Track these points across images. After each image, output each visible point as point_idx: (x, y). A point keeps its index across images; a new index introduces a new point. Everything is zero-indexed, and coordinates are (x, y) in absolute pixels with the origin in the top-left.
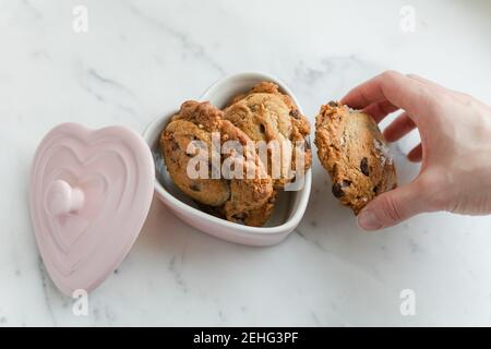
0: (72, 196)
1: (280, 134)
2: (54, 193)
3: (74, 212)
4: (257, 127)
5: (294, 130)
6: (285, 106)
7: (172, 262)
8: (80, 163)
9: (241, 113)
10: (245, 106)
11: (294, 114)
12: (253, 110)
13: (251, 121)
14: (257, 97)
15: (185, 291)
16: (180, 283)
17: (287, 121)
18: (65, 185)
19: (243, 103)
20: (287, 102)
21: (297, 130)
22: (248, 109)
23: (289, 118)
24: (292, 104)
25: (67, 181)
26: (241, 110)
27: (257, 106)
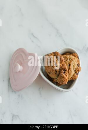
0: (20, 68)
1: (73, 69)
2: (16, 66)
3: (20, 72)
4: (68, 65)
6: (77, 62)
7: (40, 88)
8: (24, 60)
9: (67, 59)
10: (68, 58)
11: (78, 65)
12: (69, 60)
13: (67, 62)
14: (72, 57)
15: (41, 96)
16: (40, 94)
17: (76, 66)
18: (19, 65)
19: (68, 56)
20: (78, 61)
21: (77, 69)
22: (68, 59)
23: (77, 66)
24: (79, 63)
25: (19, 64)
26: (67, 58)
27: (71, 59)
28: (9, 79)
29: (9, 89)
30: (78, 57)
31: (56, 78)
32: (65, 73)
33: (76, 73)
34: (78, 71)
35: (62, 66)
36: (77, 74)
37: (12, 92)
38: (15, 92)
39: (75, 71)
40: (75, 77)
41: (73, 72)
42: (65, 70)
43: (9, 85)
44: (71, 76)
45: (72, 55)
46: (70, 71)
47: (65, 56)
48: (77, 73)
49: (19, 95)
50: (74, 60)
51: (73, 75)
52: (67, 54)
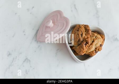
0: (51, 24)
1: (94, 46)
2: (48, 21)
3: (49, 27)
4: (92, 41)
5: (97, 48)
6: (101, 42)
7: (58, 49)
8: (57, 20)
9: (93, 36)
10: (95, 35)
11: (101, 45)
12: (96, 37)
13: (93, 38)
14: (99, 36)
15: (56, 56)
16: (56, 54)
17: (98, 45)
18: (51, 22)
19: (96, 34)
20: (103, 42)
21: (98, 48)
22: (95, 36)
23: (99, 45)
24: (103, 44)
26: (94, 35)
27: (97, 37)
28: (38, 30)
29: (34, 37)
30: (104, 39)
31: (76, 46)
32: (86, 45)
33: (95, 50)
34: (99, 50)
35: (86, 38)
36: (96, 52)
37: (36, 41)
38: (37, 42)
39: (96, 48)
40: (93, 53)
41: (93, 49)
42: (87, 43)
43: (35, 35)
44: (90, 51)
45: (100, 35)
46: (91, 46)
47: (93, 33)
48: (97, 51)
49: (39, 46)
50: (99, 40)
51: (92, 52)
52: (96, 33)
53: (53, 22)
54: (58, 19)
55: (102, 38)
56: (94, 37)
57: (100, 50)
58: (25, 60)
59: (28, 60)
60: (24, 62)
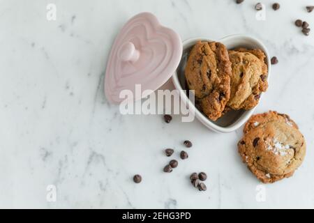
0: (133, 54)
1: (248, 84)
3: (131, 62)
5: (257, 85)
6: (261, 70)
8: (146, 40)
9: (237, 60)
10: (241, 58)
11: (263, 77)
12: (244, 62)
13: (239, 67)
14: (251, 56)
17: (257, 79)
19: (242, 55)
21: (259, 86)
22: (242, 60)
23: (259, 78)
24: (265, 72)
25: (134, 43)
26: (239, 58)
27: (247, 62)
29: (96, 95)
30: (265, 60)
33: (254, 93)
34: (261, 89)
35: (221, 84)
36: (257, 97)
37: (103, 103)
38: (108, 104)
39: (254, 88)
40: (252, 102)
41: (247, 92)
43: (98, 87)
44: (242, 100)
45: (252, 53)
46: (241, 87)
47: (234, 52)
48: (258, 94)
49: (116, 114)
50: (255, 65)
51: (248, 99)
52: (242, 49)
53: (139, 48)
54: (148, 37)
55: (259, 57)
56: (241, 63)
57: (264, 88)
58: (91, 158)
59: (97, 156)
60: (89, 163)
